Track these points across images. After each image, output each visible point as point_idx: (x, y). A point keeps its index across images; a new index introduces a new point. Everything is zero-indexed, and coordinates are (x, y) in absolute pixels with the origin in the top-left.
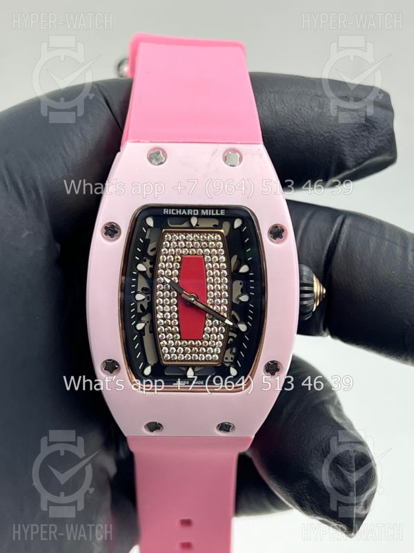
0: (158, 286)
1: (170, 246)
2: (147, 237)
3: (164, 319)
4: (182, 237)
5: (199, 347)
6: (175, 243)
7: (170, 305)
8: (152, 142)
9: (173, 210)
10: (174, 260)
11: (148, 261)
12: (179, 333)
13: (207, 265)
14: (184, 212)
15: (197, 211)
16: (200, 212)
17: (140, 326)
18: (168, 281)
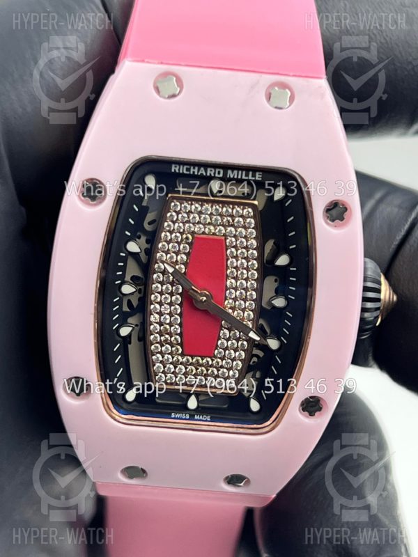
0: (155, 276)
1: (177, 219)
2: (144, 204)
3: (161, 324)
4: (196, 208)
5: (208, 366)
6: (185, 215)
7: (171, 304)
8: (162, 63)
9: (185, 167)
10: (182, 240)
11: (143, 239)
12: (181, 345)
13: (229, 251)
14: (202, 171)
15: (222, 171)
16: (225, 174)
17: (125, 331)
18: (171, 270)
